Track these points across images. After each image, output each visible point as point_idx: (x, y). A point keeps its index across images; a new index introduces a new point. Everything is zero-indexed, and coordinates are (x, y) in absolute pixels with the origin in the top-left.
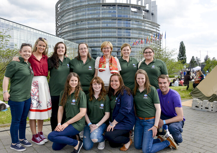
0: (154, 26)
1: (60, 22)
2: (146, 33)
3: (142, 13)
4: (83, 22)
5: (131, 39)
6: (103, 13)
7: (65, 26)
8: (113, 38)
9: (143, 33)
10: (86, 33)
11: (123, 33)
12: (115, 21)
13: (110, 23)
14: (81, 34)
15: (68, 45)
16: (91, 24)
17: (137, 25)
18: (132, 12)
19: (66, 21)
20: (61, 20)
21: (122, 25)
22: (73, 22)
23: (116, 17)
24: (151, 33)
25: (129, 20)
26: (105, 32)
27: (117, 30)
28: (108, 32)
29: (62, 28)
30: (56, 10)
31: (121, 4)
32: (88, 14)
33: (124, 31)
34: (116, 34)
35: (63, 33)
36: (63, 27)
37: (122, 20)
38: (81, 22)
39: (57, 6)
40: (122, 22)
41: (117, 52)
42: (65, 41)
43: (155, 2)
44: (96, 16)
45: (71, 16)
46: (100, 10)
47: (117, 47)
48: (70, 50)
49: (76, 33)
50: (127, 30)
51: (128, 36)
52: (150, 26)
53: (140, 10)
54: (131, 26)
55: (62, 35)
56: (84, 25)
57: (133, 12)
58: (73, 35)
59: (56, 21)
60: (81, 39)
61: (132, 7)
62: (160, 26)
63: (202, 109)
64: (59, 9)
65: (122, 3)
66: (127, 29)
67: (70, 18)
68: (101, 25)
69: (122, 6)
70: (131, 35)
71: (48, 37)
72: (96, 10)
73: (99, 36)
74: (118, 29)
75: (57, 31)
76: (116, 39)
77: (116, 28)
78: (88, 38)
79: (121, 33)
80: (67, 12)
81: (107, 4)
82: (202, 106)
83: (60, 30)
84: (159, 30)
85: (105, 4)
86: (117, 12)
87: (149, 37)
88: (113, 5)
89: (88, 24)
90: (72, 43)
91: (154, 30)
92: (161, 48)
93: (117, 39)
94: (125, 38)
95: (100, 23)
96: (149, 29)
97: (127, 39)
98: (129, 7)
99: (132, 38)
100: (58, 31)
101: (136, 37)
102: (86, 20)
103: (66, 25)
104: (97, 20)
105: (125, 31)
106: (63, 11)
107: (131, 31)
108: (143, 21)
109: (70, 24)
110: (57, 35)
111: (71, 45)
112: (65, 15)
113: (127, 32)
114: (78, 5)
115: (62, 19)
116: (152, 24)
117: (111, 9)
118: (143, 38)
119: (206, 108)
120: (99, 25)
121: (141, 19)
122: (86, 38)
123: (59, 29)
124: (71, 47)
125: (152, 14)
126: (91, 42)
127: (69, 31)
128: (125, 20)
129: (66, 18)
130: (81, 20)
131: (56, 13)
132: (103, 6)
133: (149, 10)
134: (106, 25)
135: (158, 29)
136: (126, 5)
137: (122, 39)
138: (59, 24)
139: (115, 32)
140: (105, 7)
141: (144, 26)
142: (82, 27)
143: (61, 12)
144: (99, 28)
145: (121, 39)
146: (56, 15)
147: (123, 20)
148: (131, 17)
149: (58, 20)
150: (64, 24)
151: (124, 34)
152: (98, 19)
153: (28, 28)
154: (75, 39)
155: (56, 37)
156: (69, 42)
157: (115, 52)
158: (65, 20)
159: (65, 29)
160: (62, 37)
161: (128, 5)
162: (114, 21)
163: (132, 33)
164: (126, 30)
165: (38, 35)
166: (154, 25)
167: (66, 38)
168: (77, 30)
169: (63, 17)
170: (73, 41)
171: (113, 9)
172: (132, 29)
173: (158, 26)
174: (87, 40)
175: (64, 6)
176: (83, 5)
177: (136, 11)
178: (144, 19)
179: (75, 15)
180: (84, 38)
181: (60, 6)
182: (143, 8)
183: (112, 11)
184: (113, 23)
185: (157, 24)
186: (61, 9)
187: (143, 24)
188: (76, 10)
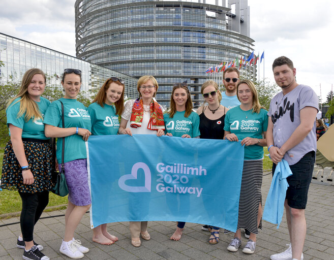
0: (245, 42)
1: (84, 33)
2: (232, 54)
3: (224, 19)
4: (124, 34)
5: (207, 64)
6: (158, 19)
7: (93, 40)
8: (176, 61)
9: (227, 53)
10: (129, 54)
11: (195, 54)
12: (179, 32)
13: (170, 36)
14: (121, 54)
15: (97, 73)
16: (138, 37)
17: (216, 39)
18: (207, 17)
19: (95, 32)
20: (85, 30)
21: (191, 40)
22: (106, 34)
23: (181, 26)
24: (239, 53)
25: (202, 32)
26: (161, 52)
27: (182, 49)
28: (167, 52)
29: (86, 44)
30: (76, 12)
31: (189, 5)
32: (132, 20)
34: (181, 56)
35: (89, 52)
36: (89, 43)
37: (191, 31)
38: (121, 33)
39: (79, 5)
40: (191, 35)
42: (93, 66)
43: (246, 1)
44: (147, 24)
45: (103, 23)
46: (152, 13)
47: (184, 77)
49: (112, 53)
50: (200, 49)
51: (202, 59)
52: (238, 42)
53: (221, 15)
54: (207, 42)
55: (87, 55)
56: (125, 38)
57: (209, 17)
58: (107, 56)
59: (77, 32)
60: (121, 63)
61: (208, 9)
62: (254, 41)
63: (322, 181)
64: (81, 10)
65: (191, 3)
66: (200, 47)
67: (102, 27)
68: (155, 40)
69: (191, 7)
70: (207, 56)
72: (146, 13)
73: (151, 59)
74: (184, 46)
75: (78, 49)
76: (180, 63)
77: (180, 45)
78: (133, 62)
79: (189, 53)
80: (96, 15)
81: (165, 4)
82: (322, 177)
83: (83, 48)
84: (252, 49)
85: (161, 4)
86: (182, 17)
88: (177, 5)
89: (133, 37)
90: (105, 69)
91: (245, 49)
92: (256, 79)
93: (182, 64)
94: (195, 62)
95: (153, 36)
96: (238, 47)
97: (200, 64)
98: (202, 10)
99: (208, 62)
100: (81, 50)
101: (214, 60)
102: (129, 30)
103: (94, 38)
104: (147, 31)
105: (197, 50)
106: (89, 14)
107: (206, 50)
108: (226, 34)
109: (101, 37)
110: (79, 56)
111: (103, 73)
112: (91, 20)
113: (200, 51)
114: (115, 4)
115: (87, 27)
116: (241, 38)
117: (172, 12)
118: (226, 63)
119: (328, 180)
120: (151, 39)
121: (223, 29)
122: (129, 62)
123: (82, 45)
125: (242, 22)
127: (100, 50)
128: (195, 31)
129: (94, 27)
130: (120, 31)
131: (76, 17)
132: (158, 6)
133: (237, 15)
134: (163, 39)
135: (251, 46)
136: (198, 5)
137: (192, 64)
138: (81, 36)
139: (179, 52)
140: (162, 9)
141: (227, 42)
142: (122, 42)
143: (84, 17)
144: (152, 45)
145: (189, 64)
146: (76, 21)
148: (207, 26)
149: (79, 30)
150: (90, 37)
152: (150, 29)
153: (26, 43)
154: (110, 63)
155: (76, 60)
156: (100, 68)
159: (93, 45)
160: (87, 60)
161: (201, 6)
162: (177, 32)
163: (209, 53)
166: (244, 40)
167: (94, 62)
168: (113, 47)
169: (88, 24)
170: (107, 67)
171: (175, 13)
172: (208, 46)
173: (251, 41)
174: (131, 65)
175: (91, 6)
176: (123, 3)
177: (215, 16)
178: (229, 30)
179: (109, 21)
180: (125, 62)
181: (83, 5)
182: (226, 12)
183: (174, 15)
184: (176, 36)
185: (249, 38)
186: (84, 10)
187: (226, 38)
188: (111, 12)
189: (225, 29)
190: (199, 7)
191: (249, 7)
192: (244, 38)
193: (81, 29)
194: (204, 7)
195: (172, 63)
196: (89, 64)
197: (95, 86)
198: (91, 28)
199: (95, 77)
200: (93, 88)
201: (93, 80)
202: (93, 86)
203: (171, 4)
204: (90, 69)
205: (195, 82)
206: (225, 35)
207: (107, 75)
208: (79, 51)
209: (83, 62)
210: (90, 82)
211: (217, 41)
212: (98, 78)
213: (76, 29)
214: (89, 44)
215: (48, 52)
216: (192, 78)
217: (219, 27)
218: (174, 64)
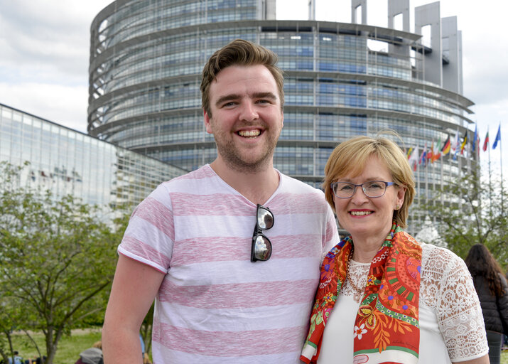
0: (452, 105)
1: (107, 83)
2: (425, 131)
3: (407, 58)
7: (125, 99)
8: (302, 145)
9: (412, 129)
10: (199, 128)
11: (340, 130)
12: (310, 84)
13: (290, 91)
14: (183, 129)
15: (130, 167)
17: (389, 100)
18: (369, 53)
19: (130, 83)
20: (109, 79)
21: (336, 99)
22: (153, 87)
23: (315, 70)
24: (442, 130)
25: (360, 83)
27: (315, 119)
29: (110, 108)
30: (92, 42)
33: (342, 120)
34: (312, 134)
35: (116, 124)
36: (116, 105)
37: (336, 81)
38: (186, 85)
39: (98, 26)
40: (336, 90)
42: (121, 154)
43: (453, 20)
45: (148, 63)
48: (137, 188)
49: (164, 127)
50: (354, 119)
52: (436, 104)
53: (401, 48)
54: (369, 104)
55: (111, 130)
57: (374, 53)
58: (154, 133)
59: (92, 81)
60: (183, 147)
61: (372, 36)
62: (473, 104)
64: (102, 38)
65: (336, 23)
66: (354, 115)
67: (145, 71)
69: (335, 32)
71: (56, 139)
74: (321, 114)
75: (93, 118)
76: (311, 150)
77: (311, 111)
78: (208, 146)
79: (330, 128)
80: (134, 47)
81: (282, 25)
83: (104, 115)
84: (470, 122)
85: (272, 25)
86: (316, 53)
88: (304, 28)
90: (148, 161)
91: (453, 120)
93: (315, 152)
96: (438, 116)
98: (359, 38)
100: (97, 119)
103: (126, 95)
106: (120, 46)
107: (368, 122)
108: (412, 87)
109: (143, 94)
110: (92, 133)
111: (143, 168)
112: (124, 58)
113: (354, 124)
114: (174, 25)
115: (113, 72)
116: (444, 98)
117: (296, 42)
121: (404, 79)
122: (199, 146)
123: (101, 110)
124: (143, 179)
125: (445, 63)
127: (139, 120)
128: (344, 82)
129: (126, 72)
130: (182, 81)
131: (93, 51)
132: (265, 30)
133: (434, 49)
135: (465, 114)
136: (351, 28)
139: (309, 126)
140: (273, 36)
141: (415, 105)
142: (186, 103)
143: (109, 51)
146: (92, 59)
147: (341, 82)
148: (370, 71)
149: (97, 79)
150: (118, 92)
151: (341, 133)
154: (158, 148)
155: (87, 139)
156: (136, 157)
158: (125, 78)
159: (124, 109)
160: (109, 140)
161: (357, 29)
162: (305, 83)
163: (373, 128)
164: (348, 119)
165: (19, 128)
166: (452, 101)
167: (125, 144)
168: (167, 115)
169: (116, 65)
170: (152, 155)
171: (301, 43)
172: (372, 114)
173: (466, 104)
174: (204, 153)
175: (124, 29)
176: (192, 24)
177: (387, 51)
178: (417, 81)
179: (161, 60)
180: (190, 147)
181: (108, 28)
182: (411, 41)
183: (299, 49)
184: (302, 92)
185: (462, 98)
186: (110, 37)
187: (411, 97)
188: (165, 42)
189: (408, 77)
190: (354, 32)
191: (460, 32)
192: (450, 97)
193: (101, 76)
194: (363, 32)
195: (292, 150)
196: (114, 149)
197: (125, 197)
198: (121, 74)
199: (126, 178)
200: (119, 200)
201: (120, 184)
202: (119, 196)
203: (293, 25)
204: (115, 160)
206: (409, 91)
207: (152, 173)
208: (94, 121)
209: (101, 144)
210: (114, 187)
211: (391, 104)
212: (132, 179)
213: (91, 76)
214: (117, 108)
215: (27, 120)
217: (395, 74)
218: (299, 150)
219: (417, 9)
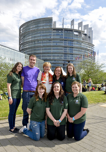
0: (90, 46)
1: (23, 41)
3: (82, 36)
4: (39, 42)
5: (74, 55)
6: (53, 35)
9: (82, 50)
10: (41, 50)
11: (68, 51)
13: (59, 42)
14: (38, 50)
16: (45, 43)
17: (78, 44)
21: (67, 44)
22: (32, 41)
23: (63, 38)
24: (87, 50)
25: (72, 41)
26: (55, 49)
28: (57, 49)
30: (19, 32)
31: (67, 29)
32: (43, 35)
33: (68, 49)
34: (63, 51)
35: (25, 49)
36: (24, 45)
39: (20, 29)
40: (67, 42)
41: (64, 64)
43: (91, 28)
44: (49, 37)
45: (30, 37)
46: (51, 32)
47: (64, 60)
49: (34, 50)
51: (72, 53)
52: (87, 46)
53: (80, 34)
54: (74, 45)
57: (75, 35)
58: (32, 51)
59: (20, 40)
61: (75, 31)
62: (94, 45)
64: (21, 31)
66: (71, 48)
68: (52, 44)
70: (74, 52)
72: (49, 33)
73: (50, 52)
75: (20, 48)
76: (62, 55)
77: (63, 47)
78: (43, 53)
79: (66, 50)
80: (28, 33)
81: (57, 29)
83: (22, 47)
84: (93, 49)
86: (64, 35)
87: (86, 53)
88: (61, 30)
89: (43, 43)
91: (90, 49)
92: (95, 62)
93: (63, 55)
94: (69, 54)
97: (71, 55)
98: (72, 32)
101: (77, 53)
102: (41, 40)
104: (49, 40)
106: (25, 33)
107: (74, 49)
109: (30, 43)
110: (20, 51)
112: (26, 35)
114: (36, 29)
115: (24, 39)
116: (88, 44)
118: (82, 55)
121: (81, 40)
122: (41, 54)
123: (22, 46)
125: (89, 37)
126: (45, 56)
127: (29, 48)
128: (69, 41)
130: (37, 40)
131: (20, 34)
132: (54, 30)
133: (87, 34)
134: (55, 44)
135: (93, 48)
137: (67, 55)
139: (62, 49)
140: (55, 31)
142: (38, 45)
143: (22, 34)
144: (51, 46)
145: (66, 55)
146: (19, 36)
148: (74, 38)
150: (25, 43)
156: (28, 56)
157: (62, 64)
158: (26, 40)
159: (26, 46)
160: (23, 52)
162: (61, 41)
167: (26, 53)
168: (34, 47)
169: (24, 37)
171: (61, 32)
172: (74, 47)
174: (42, 55)
175: (25, 30)
177: (78, 34)
178: (83, 41)
179: (33, 36)
180: (39, 54)
181: (22, 29)
182: (83, 33)
183: (60, 34)
184: (61, 43)
185: (92, 44)
186: (23, 31)
188: (34, 32)
190: (71, 30)
192: (90, 44)
193: (21, 39)
196: (24, 54)
201: (25, 61)
203: (59, 29)
204: (24, 56)
205: (68, 63)
209: (21, 53)
213: (19, 39)
215: (7, 49)
216: (67, 61)
218: (60, 54)
219: (84, 26)
